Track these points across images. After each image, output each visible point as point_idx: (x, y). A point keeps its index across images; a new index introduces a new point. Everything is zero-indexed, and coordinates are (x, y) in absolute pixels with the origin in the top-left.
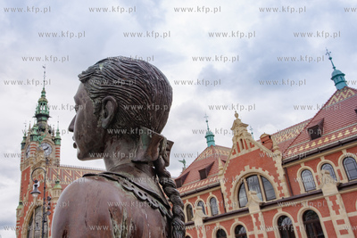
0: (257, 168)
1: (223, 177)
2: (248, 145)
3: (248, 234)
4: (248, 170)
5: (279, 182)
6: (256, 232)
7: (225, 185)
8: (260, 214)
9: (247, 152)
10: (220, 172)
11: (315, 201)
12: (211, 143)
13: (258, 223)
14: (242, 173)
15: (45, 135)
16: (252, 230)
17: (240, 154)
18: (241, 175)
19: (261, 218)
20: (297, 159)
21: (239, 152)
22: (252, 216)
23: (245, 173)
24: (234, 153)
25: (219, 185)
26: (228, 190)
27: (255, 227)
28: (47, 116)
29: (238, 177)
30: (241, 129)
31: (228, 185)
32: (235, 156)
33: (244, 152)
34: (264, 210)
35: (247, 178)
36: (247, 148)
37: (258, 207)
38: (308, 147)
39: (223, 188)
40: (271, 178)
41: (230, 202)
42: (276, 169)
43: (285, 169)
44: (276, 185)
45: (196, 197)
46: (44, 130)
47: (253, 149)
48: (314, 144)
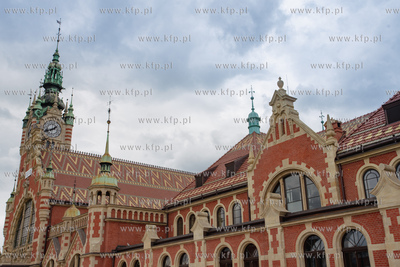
0: (299, 163)
1: (252, 174)
2: (291, 128)
3: (261, 258)
4: (286, 164)
5: (328, 186)
6: (271, 257)
7: (254, 186)
8: (279, 229)
9: (289, 138)
10: (249, 168)
11: (364, 215)
12: (254, 129)
13: (275, 244)
14: (279, 170)
15: (53, 110)
16: (266, 253)
17: (278, 142)
18: (276, 173)
19: (280, 236)
20: (360, 152)
21: (278, 138)
22: (269, 231)
23: (282, 169)
24: (271, 140)
25: (246, 186)
26: (256, 194)
27: (271, 250)
28: (60, 88)
29: (271, 176)
30: (284, 103)
31: (258, 185)
32: (272, 144)
33: (284, 138)
34: (286, 224)
35: (284, 178)
36: (289, 133)
37: (278, 219)
38: (379, 133)
39: (251, 190)
40: (318, 179)
41: (257, 211)
42: (327, 165)
43: (340, 167)
44: (322, 190)
45: (216, 201)
46: (51, 105)
47: (297, 135)
48: (390, 130)
